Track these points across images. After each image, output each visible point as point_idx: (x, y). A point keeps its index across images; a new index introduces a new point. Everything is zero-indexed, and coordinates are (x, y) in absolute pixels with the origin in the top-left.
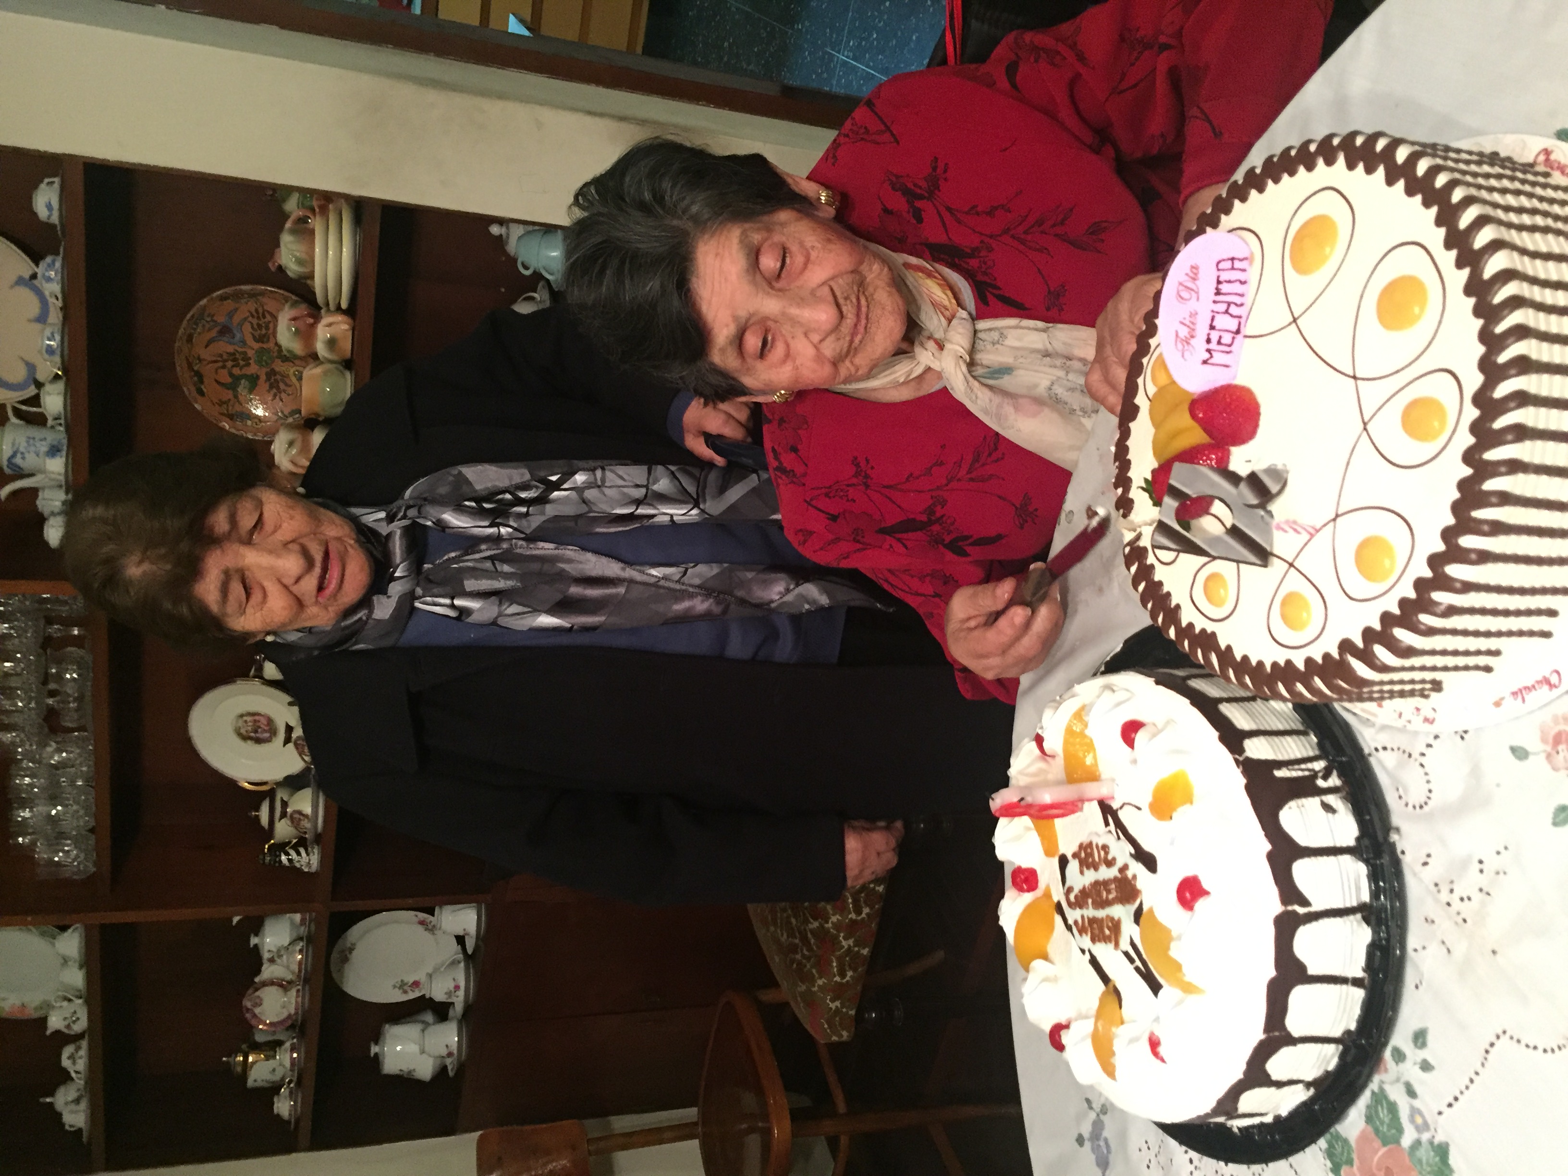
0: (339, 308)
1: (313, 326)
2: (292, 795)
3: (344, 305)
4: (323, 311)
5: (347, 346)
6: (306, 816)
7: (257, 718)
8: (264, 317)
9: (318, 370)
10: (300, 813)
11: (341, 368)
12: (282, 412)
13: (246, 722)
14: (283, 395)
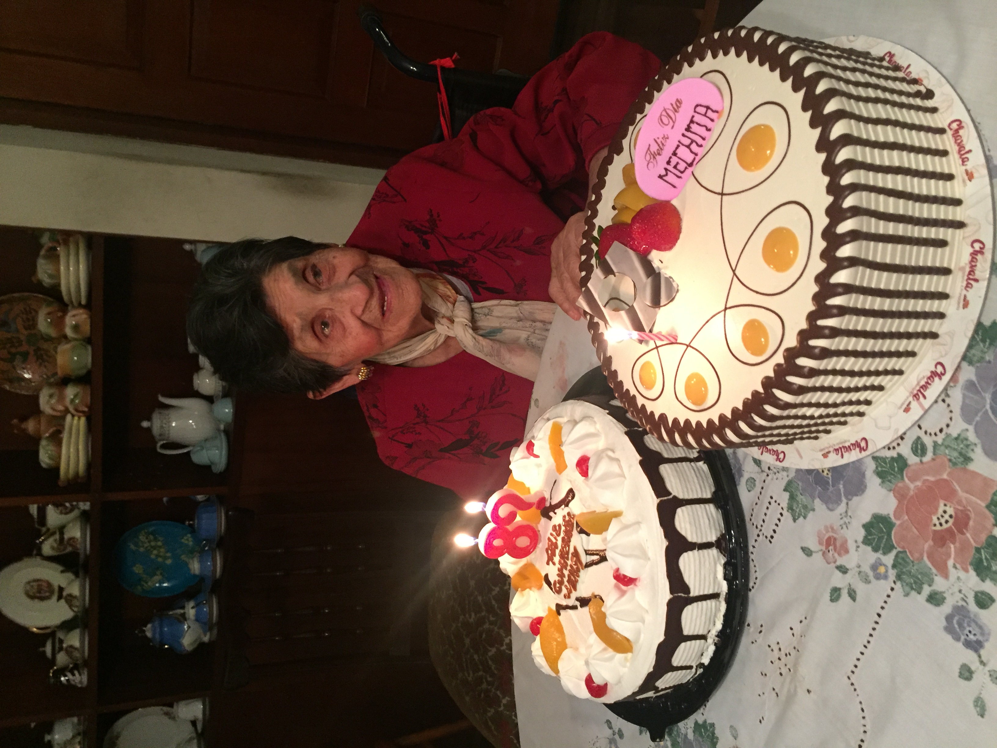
0: (80, 305)
1: (62, 318)
2: (66, 635)
3: (83, 302)
4: (70, 308)
5: (86, 329)
6: (76, 649)
7: (40, 583)
8: (31, 313)
9: (68, 346)
10: (71, 647)
11: (84, 343)
12: (46, 374)
13: (32, 586)
14: (46, 364)
